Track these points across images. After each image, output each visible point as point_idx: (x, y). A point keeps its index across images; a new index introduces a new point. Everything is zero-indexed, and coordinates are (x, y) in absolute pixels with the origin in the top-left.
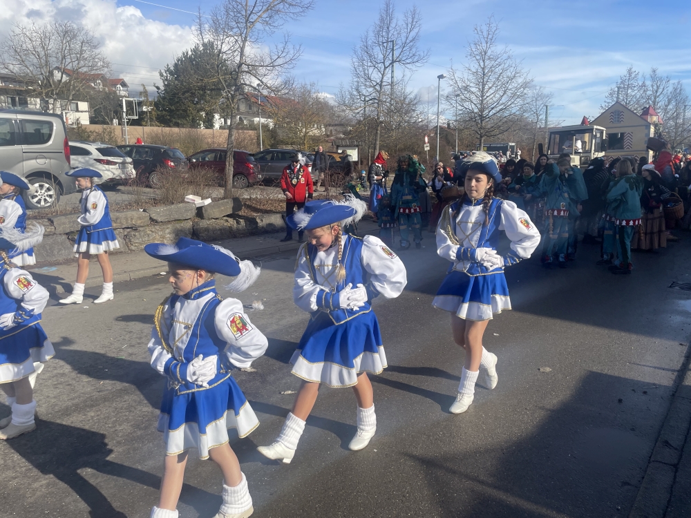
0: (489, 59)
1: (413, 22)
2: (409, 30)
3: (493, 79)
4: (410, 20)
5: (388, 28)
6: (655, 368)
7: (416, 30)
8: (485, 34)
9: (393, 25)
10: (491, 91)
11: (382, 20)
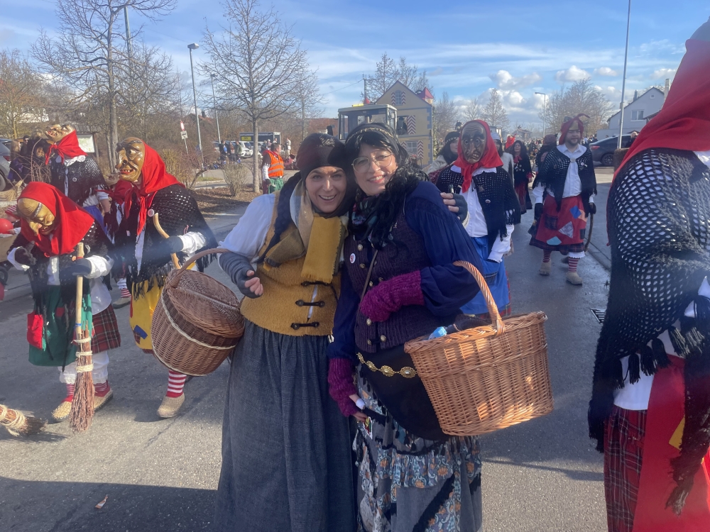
10: (259, 63)
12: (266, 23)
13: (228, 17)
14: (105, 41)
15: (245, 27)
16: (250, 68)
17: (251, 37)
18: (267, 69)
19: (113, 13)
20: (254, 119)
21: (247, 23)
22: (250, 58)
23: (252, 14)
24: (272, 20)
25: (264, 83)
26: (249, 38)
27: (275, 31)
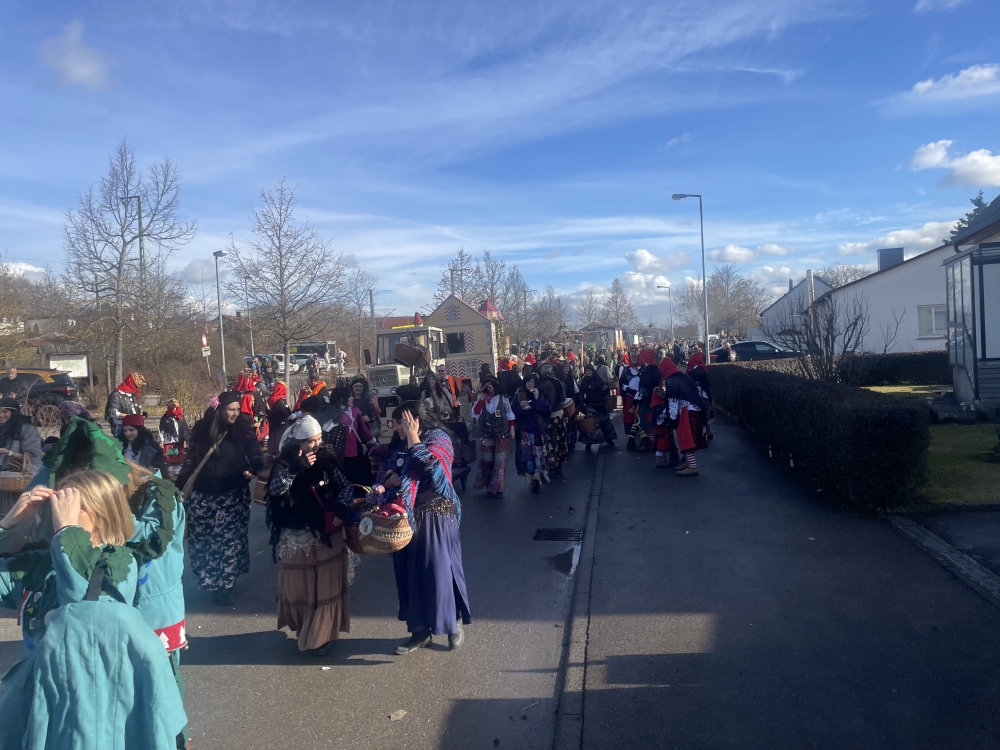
0: (286, 235)
1: (166, 180)
2: (161, 192)
3: (293, 262)
4: (161, 178)
5: (126, 186)
6: (532, 671)
7: (172, 193)
8: (277, 202)
9: (134, 183)
10: (294, 279)
11: (114, 174)
12: (300, 238)
13: (257, 232)
14: (114, 272)
15: (277, 242)
16: (282, 285)
17: (284, 251)
18: (302, 284)
19: (126, 244)
20: (286, 340)
21: (279, 238)
22: (282, 274)
23: (285, 229)
24: (307, 234)
25: (298, 302)
26: (281, 253)
27: (310, 246)
